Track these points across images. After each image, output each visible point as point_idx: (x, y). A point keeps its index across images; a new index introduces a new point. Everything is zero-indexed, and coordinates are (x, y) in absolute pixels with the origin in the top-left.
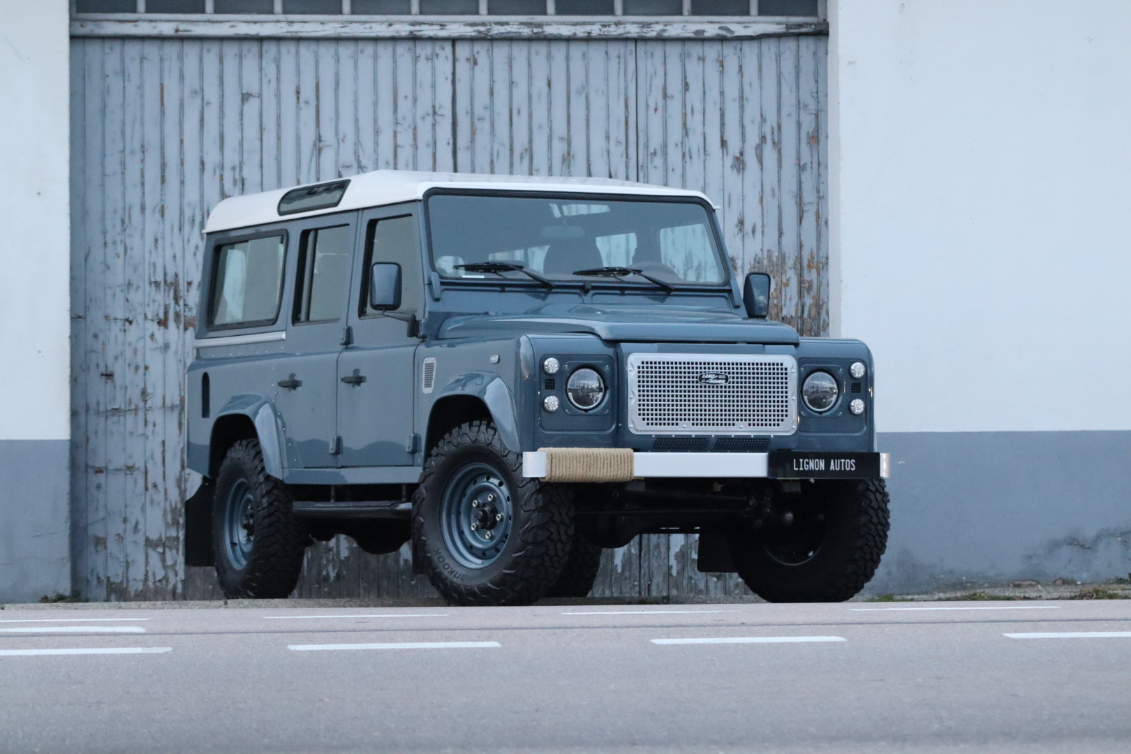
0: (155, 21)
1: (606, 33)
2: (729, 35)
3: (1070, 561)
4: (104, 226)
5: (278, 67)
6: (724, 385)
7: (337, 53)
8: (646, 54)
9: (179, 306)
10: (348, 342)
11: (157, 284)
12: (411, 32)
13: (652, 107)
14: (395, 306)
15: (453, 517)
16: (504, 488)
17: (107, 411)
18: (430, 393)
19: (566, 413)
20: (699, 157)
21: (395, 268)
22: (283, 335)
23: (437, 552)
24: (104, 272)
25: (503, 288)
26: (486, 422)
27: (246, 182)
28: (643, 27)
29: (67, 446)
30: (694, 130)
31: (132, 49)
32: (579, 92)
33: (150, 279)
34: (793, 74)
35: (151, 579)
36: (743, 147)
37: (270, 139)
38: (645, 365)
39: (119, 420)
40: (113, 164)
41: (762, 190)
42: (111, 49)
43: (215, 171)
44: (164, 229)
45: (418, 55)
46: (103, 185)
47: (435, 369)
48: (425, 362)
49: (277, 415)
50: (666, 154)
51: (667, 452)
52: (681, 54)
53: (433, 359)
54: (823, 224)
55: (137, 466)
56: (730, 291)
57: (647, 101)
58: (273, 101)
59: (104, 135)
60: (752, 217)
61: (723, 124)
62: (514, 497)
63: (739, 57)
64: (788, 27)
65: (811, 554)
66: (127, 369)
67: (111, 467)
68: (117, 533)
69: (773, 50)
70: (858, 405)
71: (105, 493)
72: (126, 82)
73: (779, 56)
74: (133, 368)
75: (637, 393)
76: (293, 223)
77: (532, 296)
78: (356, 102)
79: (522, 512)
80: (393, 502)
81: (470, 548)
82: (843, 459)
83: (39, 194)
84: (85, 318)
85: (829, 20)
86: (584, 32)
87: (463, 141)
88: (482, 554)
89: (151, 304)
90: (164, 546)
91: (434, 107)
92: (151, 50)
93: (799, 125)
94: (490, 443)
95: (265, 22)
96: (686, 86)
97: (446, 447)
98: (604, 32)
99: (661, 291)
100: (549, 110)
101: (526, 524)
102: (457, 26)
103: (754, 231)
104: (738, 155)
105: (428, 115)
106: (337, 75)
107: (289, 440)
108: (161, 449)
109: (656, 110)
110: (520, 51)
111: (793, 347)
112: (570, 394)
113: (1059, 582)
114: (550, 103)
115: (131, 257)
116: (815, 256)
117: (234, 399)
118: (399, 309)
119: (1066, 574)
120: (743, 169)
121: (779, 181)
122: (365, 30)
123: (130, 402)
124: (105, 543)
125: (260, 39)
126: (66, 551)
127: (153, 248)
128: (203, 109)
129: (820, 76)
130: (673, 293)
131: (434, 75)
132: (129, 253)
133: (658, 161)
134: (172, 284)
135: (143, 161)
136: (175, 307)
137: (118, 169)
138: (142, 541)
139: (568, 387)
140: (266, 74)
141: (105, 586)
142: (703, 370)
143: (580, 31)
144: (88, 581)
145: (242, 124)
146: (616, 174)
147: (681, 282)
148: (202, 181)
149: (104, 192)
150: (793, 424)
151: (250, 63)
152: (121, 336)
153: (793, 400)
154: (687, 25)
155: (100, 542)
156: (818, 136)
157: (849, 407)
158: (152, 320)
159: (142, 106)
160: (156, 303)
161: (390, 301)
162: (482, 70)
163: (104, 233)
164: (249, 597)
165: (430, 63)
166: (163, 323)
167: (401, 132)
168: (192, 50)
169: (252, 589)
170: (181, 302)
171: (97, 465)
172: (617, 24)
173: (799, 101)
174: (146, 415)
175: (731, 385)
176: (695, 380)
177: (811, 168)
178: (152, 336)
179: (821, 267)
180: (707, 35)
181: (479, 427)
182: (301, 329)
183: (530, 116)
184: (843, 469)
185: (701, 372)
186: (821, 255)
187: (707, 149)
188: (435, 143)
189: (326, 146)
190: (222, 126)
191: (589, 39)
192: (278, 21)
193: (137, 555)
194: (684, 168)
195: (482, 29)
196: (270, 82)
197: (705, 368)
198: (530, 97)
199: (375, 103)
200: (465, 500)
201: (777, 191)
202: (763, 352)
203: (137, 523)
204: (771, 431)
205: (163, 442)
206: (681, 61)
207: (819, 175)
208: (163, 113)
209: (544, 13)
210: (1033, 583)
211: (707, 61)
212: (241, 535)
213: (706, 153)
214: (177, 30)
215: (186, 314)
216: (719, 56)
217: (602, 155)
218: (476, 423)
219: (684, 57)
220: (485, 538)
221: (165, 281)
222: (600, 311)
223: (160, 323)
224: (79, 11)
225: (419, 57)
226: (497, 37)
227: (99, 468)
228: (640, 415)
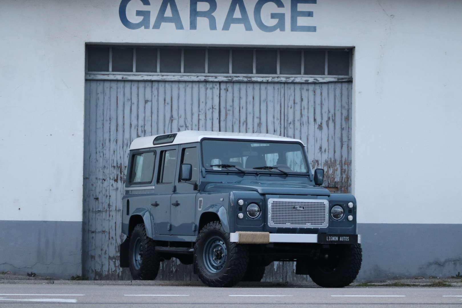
0: (115, 75)
1: (274, 81)
2: (317, 82)
3: (435, 270)
4: (96, 146)
5: (158, 91)
6: (302, 210)
7: (179, 86)
8: (288, 88)
9: (122, 175)
10: (175, 191)
11: (114, 167)
12: (205, 79)
13: (290, 107)
14: (189, 179)
15: (207, 255)
16: (224, 245)
17: (96, 211)
18: (201, 210)
19: (246, 219)
20: (306, 124)
21: (190, 166)
22: (154, 188)
23: (201, 267)
24: (96, 162)
25: (228, 173)
26: (218, 222)
27: (146, 132)
28: (287, 79)
29: (81, 223)
30: (304, 115)
31: (107, 84)
32: (264, 101)
33: (112, 165)
34: (340, 96)
35: (110, 271)
36: (322, 121)
37: (155, 116)
38: (274, 203)
39: (100, 214)
40: (99, 125)
41: (328, 137)
42: (100, 84)
43: (135, 128)
44: (117, 148)
45: (207, 87)
46: (96, 132)
47: (202, 202)
48: (199, 200)
49: (151, 215)
50: (294, 123)
51: (282, 233)
52: (300, 88)
53: (202, 198)
54: (350, 149)
55: (106, 231)
56: (309, 175)
57: (288, 104)
58: (156, 103)
59: (97, 113)
60: (325, 146)
61: (315, 113)
62: (228, 248)
63: (321, 90)
64: (338, 79)
65: (334, 269)
66: (103, 196)
67: (97, 231)
68: (99, 254)
69: (333, 87)
70: (351, 218)
71: (95, 240)
72: (105, 95)
73: (335, 90)
74: (105, 196)
75: (271, 213)
76: (158, 148)
77: (239, 176)
78: (185, 104)
79: (230, 254)
80: (188, 248)
81: (213, 266)
82: (344, 236)
83: (73, 135)
84: (89, 178)
85: (353, 77)
86: (266, 80)
87: (223, 118)
88: (216, 268)
89: (112, 174)
90: (115, 259)
91: (212, 106)
92: (114, 85)
93: (342, 114)
94: (220, 229)
95: (154, 75)
96: (302, 100)
97: (205, 230)
98: (273, 80)
99: (284, 175)
100: (253, 107)
101: (232, 258)
102: (221, 77)
103: (325, 151)
104: (320, 124)
105: (211, 108)
106: (179, 94)
107: (155, 224)
108: (115, 225)
109: (291, 108)
110: (243, 87)
111: (327, 197)
112: (248, 212)
113: (431, 277)
114: (254, 105)
115: (105, 157)
116: (347, 160)
117: (137, 209)
118: (191, 180)
119: (433, 275)
120: (322, 129)
121: (334, 133)
122: (188, 79)
123: (104, 208)
124: (95, 258)
125: (152, 81)
126: (80, 261)
127: (113, 154)
128: (131, 106)
129: (349, 96)
130: (288, 176)
131: (213, 94)
132: (104, 156)
133: (292, 126)
134: (119, 167)
135: (110, 124)
136: (120, 175)
137: (101, 126)
138: (107, 257)
139: (247, 210)
140: (153, 94)
141: (94, 273)
142: (295, 205)
143: (265, 80)
144: (88, 271)
145: (145, 111)
146: (277, 130)
147: (292, 172)
148: (130, 131)
149: (96, 134)
150: (327, 224)
151: (148, 90)
152: (101, 185)
153: (327, 215)
154: (302, 78)
155: (93, 257)
156: (348, 118)
157: (347, 218)
158: (112, 180)
159: (110, 105)
160: (114, 174)
161: (188, 177)
162: (230, 93)
163: (96, 149)
164: (140, 279)
165: (211, 90)
166: (116, 181)
167: (200, 114)
168: (128, 85)
169: (142, 277)
170: (123, 173)
171: (92, 230)
172: (278, 77)
173: (342, 105)
174: (109, 213)
175: (305, 210)
176: (292, 208)
177: (346, 129)
178: (112, 185)
179: (349, 164)
180: (309, 82)
181: (216, 223)
182: (159, 185)
183: (247, 109)
184: (344, 240)
185: (294, 205)
186: (349, 160)
187: (309, 122)
188: (213, 119)
189: (174, 119)
190: (138, 112)
191: (268, 83)
192: (158, 75)
193: (106, 262)
194: (301, 129)
195: (230, 78)
196: (155, 96)
197: (296, 204)
198: (246, 103)
199: (192, 104)
200: (211, 249)
201: (333, 137)
202: (317, 199)
203: (106, 251)
204: (319, 227)
205: (116, 223)
206: (300, 90)
207: (349, 131)
208: (117, 107)
209: (252, 73)
210: (422, 277)
211: (310, 91)
212: (139, 257)
213: (309, 123)
214: (123, 78)
215: (124, 177)
216: (314, 89)
217: (272, 123)
218: (215, 222)
219: (301, 89)
220: (218, 262)
221: (117, 166)
222: (260, 183)
223: (115, 181)
224: (89, 71)
225: (208, 88)
226: (235, 81)
227: (93, 231)
228: (272, 220)
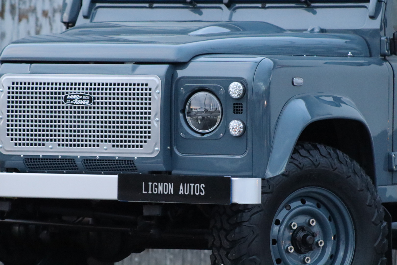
6: (88, 105)
38: (15, 86)
75: (6, 113)
142: (69, 91)
150: (155, 146)
153: (156, 120)
157: (228, 128)
175: (96, 105)
176: (61, 100)
184: (192, 194)
185: (67, 93)
197: (71, 89)
204: (134, 153)
228: (8, 135)
